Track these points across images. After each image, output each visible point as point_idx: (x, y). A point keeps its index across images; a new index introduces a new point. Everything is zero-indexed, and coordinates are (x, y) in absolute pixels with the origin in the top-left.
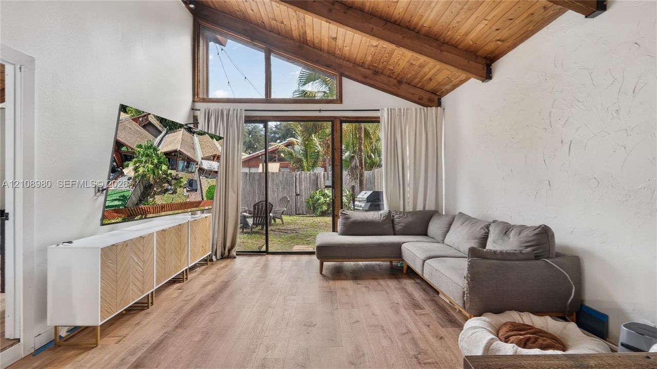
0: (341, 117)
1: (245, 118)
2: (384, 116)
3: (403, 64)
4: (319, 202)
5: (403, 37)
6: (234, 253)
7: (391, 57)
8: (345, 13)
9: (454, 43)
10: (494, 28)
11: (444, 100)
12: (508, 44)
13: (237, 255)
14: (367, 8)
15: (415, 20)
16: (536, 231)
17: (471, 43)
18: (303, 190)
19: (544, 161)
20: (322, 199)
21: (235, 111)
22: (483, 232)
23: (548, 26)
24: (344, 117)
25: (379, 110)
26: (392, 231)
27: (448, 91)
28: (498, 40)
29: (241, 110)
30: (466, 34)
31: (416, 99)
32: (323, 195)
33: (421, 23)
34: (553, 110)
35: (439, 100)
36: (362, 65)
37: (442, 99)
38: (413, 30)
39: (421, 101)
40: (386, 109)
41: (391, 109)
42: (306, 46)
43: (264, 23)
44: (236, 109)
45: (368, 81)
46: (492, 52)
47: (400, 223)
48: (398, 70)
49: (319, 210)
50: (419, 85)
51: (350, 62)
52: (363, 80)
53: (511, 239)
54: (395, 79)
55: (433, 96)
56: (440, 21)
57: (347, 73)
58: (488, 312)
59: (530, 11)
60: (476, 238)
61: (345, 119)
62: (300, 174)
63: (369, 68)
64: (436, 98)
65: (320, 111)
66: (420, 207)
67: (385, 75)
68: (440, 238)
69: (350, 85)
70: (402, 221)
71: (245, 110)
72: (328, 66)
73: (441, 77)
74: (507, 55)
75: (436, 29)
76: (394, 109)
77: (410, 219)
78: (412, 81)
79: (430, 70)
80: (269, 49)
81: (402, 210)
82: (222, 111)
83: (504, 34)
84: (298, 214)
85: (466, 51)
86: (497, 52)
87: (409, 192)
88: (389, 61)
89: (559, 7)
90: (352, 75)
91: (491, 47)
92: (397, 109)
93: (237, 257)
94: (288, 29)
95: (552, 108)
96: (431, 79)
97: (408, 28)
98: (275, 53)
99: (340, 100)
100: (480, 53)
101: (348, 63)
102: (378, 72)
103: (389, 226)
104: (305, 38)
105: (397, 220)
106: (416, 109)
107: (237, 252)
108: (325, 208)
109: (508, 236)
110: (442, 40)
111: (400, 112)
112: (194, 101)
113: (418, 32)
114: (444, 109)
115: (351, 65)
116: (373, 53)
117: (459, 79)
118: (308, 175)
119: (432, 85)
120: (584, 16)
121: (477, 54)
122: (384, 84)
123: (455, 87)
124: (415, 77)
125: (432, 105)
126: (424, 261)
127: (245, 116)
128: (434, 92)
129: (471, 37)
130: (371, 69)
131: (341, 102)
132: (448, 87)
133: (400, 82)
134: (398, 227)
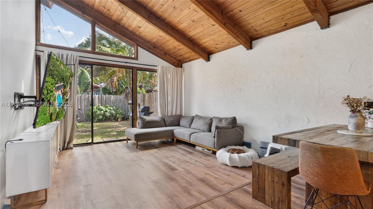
0: (137, 67)
1: (79, 61)
2: (159, 69)
3: (171, 46)
4: (97, 113)
5: (180, 38)
6: (71, 145)
7: (167, 42)
8: (156, 20)
9: (198, 44)
10: (216, 43)
11: (184, 65)
12: (218, 50)
13: (73, 146)
14: (166, 21)
15: (187, 32)
16: (232, 119)
17: (205, 46)
18: (83, 106)
19: (231, 95)
20: (99, 112)
21: (72, 57)
22: (210, 121)
23: (233, 48)
24: (139, 68)
25: (157, 66)
26: (164, 125)
27: (186, 62)
28: (215, 48)
29: (76, 56)
30: (205, 43)
31: (173, 63)
32: (99, 109)
33: (188, 34)
34: (234, 77)
35: (182, 64)
36: (149, 42)
37: (183, 64)
38: (184, 35)
39: (174, 64)
40: (160, 66)
41: (162, 66)
42: (118, 25)
43: (94, 6)
44: (73, 55)
45: (151, 50)
46: (211, 51)
47: (168, 121)
48: (167, 48)
49: (97, 118)
50: (174, 57)
51: (142, 39)
52: (149, 49)
53: (223, 123)
54: (163, 52)
55: (179, 63)
56: (197, 36)
57: (140, 45)
58: (222, 147)
59: (229, 42)
60: (207, 124)
61: (139, 69)
62: (81, 96)
63: (151, 44)
64: (180, 64)
65: (126, 63)
66: (174, 114)
67: (159, 49)
68: (188, 126)
69: (142, 52)
70: (169, 120)
71: (79, 56)
72: (131, 39)
73: (186, 56)
74: (216, 54)
75: (194, 37)
76: (164, 67)
77: (172, 119)
78: (171, 54)
79: (183, 52)
80: (95, 22)
81: (166, 115)
82: (62, 55)
83: (218, 46)
84: (79, 122)
85: (202, 48)
86: (213, 51)
87: (169, 107)
88: (164, 44)
89: (239, 43)
90: (143, 47)
91: (212, 49)
92: (165, 67)
93: (74, 148)
94: (111, 14)
95: (235, 77)
96: (181, 55)
97: (182, 34)
98: (99, 25)
99: (136, 58)
100: (207, 50)
101: (141, 40)
102: (156, 47)
103: (163, 123)
104: (120, 21)
105: (166, 120)
106: (173, 68)
107: (73, 145)
108: (101, 117)
109: (222, 121)
110: (194, 42)
111: (166, 68)
112: (36, 45)
113: (185, 37)
114: (184, 69)
115: (143, 41)
116: (158, 39)
117: (194, 58)
118: (87, 97)
119: (180, 58)
120: (246, 49)
121: (206, 51)
122: (158, 53)
123: (190, 61)
124: (173, 53)
125: (179, 66)
126: (190, 135)
127: (79, 60)
128: (179, 61)
129: (205, 44)
130: (152, 45)
131: (137, 60)
132: (187, 60)
133: (165, 54)
134: (167, 123)
